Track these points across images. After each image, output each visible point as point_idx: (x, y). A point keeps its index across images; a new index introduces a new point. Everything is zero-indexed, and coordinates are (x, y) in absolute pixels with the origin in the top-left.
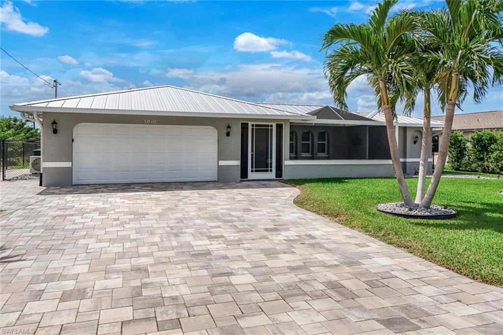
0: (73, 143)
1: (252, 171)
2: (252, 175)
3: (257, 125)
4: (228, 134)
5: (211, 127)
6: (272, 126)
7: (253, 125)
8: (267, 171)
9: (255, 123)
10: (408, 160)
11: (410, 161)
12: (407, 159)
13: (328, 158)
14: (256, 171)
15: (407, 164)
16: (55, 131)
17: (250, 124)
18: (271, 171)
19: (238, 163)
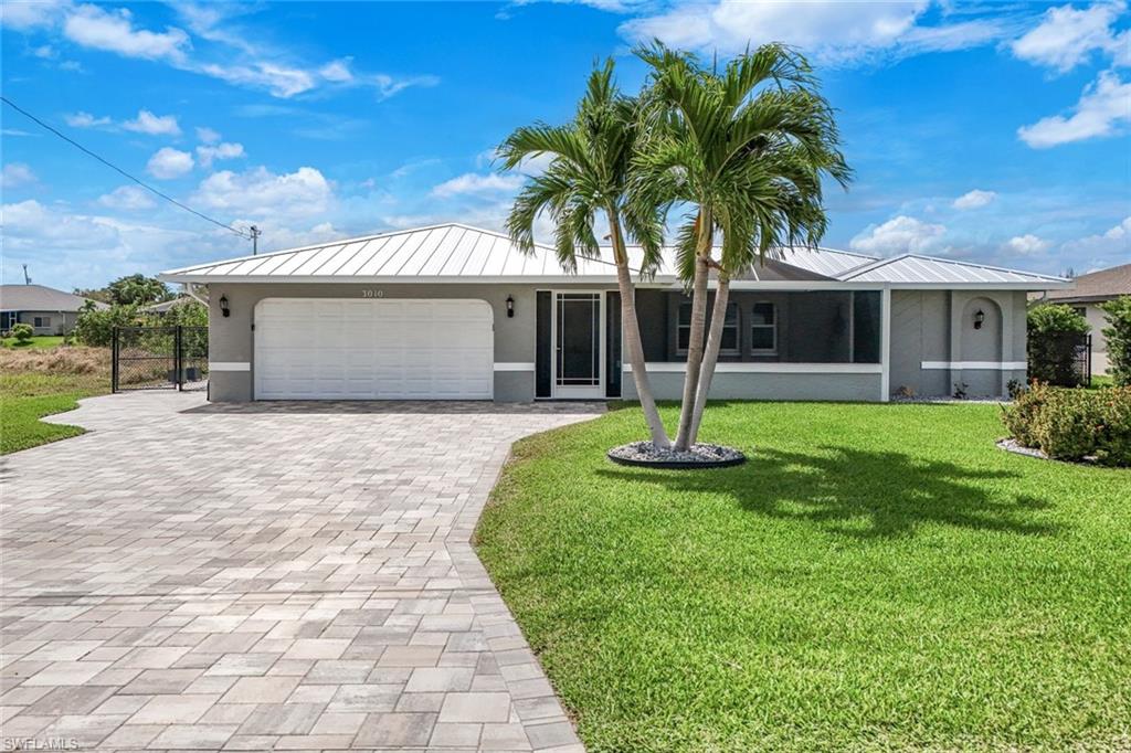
0: (255, 332)
1: (559, 383)
2: (558, 391)
3: (567, 296)
4: (511, 313)
5: (483, 301)
6: (597, 296)
7: (559, 296)
8: (589, 383)
9: (563, 292)
10: (955, 365)
11: (961, 368)
12: (952, 363)
13: (776, 360)
14: (566, 383)
15: (953, 373)
16: (226, 313)
17: (555, 293)
18: (597, 383)
19: (531, 367)
